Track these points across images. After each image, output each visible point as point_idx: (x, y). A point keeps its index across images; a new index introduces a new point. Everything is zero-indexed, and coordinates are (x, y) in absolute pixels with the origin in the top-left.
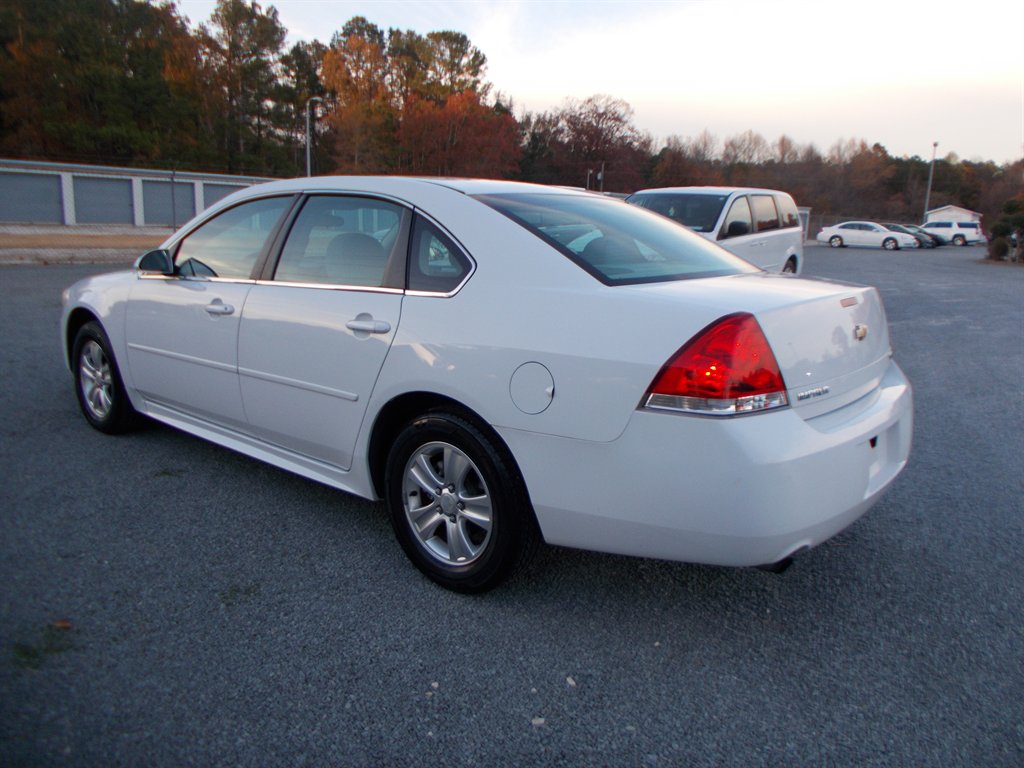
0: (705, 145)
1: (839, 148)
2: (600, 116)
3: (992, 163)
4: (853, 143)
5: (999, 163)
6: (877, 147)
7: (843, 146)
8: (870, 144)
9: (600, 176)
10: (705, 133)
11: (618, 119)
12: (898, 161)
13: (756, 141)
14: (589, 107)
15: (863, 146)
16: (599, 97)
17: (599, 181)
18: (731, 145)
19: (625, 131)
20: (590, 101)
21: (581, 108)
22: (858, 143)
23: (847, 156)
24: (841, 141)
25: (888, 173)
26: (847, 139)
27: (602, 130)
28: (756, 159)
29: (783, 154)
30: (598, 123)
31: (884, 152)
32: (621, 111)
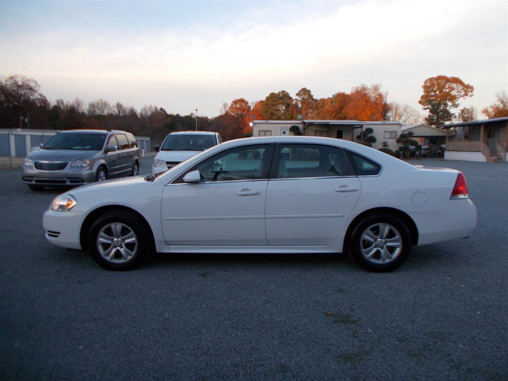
0: (78, 105)
1: (145, 109)
2: (19, 86)
3: (207, 117)
4: (151, 107)
5: (210, 118)
6: (161, 109)
7: (147, 109)
8: (159, 108)
9: (27, 120)
10: (77, 99)
11: (31, 89)
12: (171, 116)
13: (105, 104)
14: (12, 81)
15: (156, 109)
16: (17, 76)
17: (27, 123)
18: (92, 105)
19: (36, 96)
20: (12, 78)
21: (6, 81)
22: (153, 107)
23: (149, 113)
24: (146, 106)
25: (168, 121)
26: (148, 105)
27: (21, 95)
28: (106, 113)
29: (119, 112)
30: (18, 90)
31: (165, 112)
32: (32, 85)
